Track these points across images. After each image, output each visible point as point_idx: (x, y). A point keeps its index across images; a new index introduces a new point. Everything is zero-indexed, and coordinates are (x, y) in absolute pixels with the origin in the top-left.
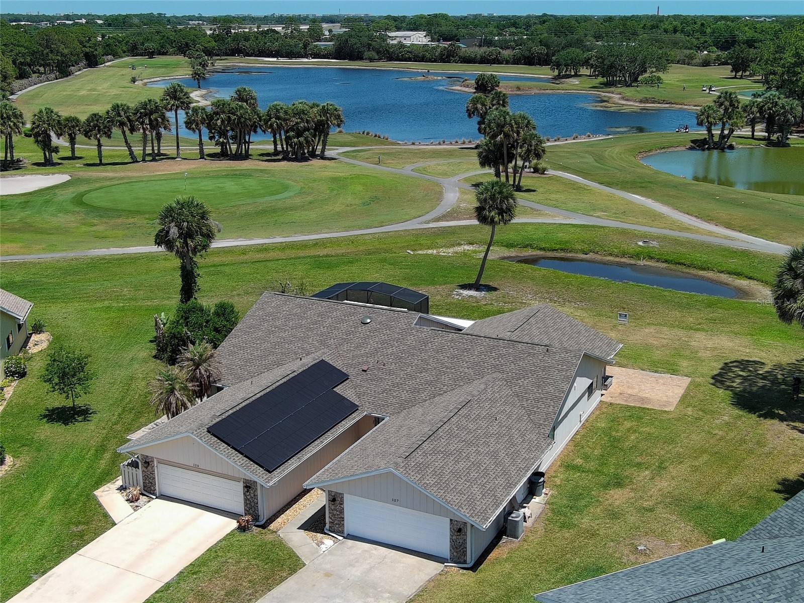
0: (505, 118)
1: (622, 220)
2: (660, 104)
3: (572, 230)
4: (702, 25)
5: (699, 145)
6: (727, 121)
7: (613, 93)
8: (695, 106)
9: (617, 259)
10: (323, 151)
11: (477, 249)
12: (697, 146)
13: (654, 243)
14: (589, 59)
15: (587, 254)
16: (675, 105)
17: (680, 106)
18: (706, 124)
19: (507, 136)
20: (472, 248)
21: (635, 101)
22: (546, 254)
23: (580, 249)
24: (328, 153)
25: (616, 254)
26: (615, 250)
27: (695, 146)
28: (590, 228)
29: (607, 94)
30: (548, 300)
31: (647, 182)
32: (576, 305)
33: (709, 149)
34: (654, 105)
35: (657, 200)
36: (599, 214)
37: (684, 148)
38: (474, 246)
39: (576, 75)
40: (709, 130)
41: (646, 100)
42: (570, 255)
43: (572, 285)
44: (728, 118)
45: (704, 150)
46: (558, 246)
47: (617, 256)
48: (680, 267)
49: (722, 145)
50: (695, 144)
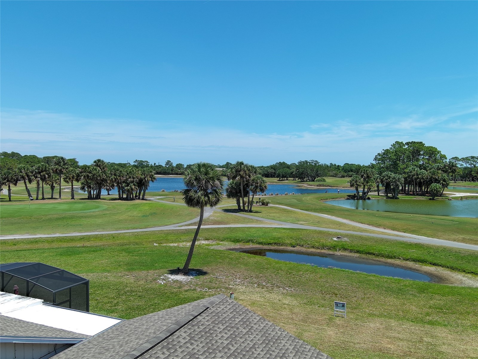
0: (241, 167)
1: (318, 226)
3: (283, 231)
5: (352, 197)
6: (366, 184)
7: (304, 184)
8: (343, 187)
9: (318, 251)
10: (144, 195)
11: (211, 243)
14: (293, 172)
15: (294, 247)
17: (336, 188)
18: (356, 185)
19: (242, 177)
20: (207, 242)
22: (263, 247)
23: (289, 243)
24: (146, 197)
25: (317, 246)
26: (316, 244)
27: (350, 198)
28: (296, 230)
29: (301, 185)
30: (256, 285)
31: (329, 209)
32: (285, 291)
33: (357, 199)
34: (324, 187)
35: (339, 217)
36: (302, 223)
37: (344, 199)
38: (209, 241)
39: (287, 180)
40: (357, 189)
41: (320, 185)
42: (282, 248)
43: (282, 270)
44: (366, 183)
45: (355, 200)
46: (272, 241)
47: (318, 248)
48: (370, 257)
49: (364, 197)
50: (350, 197)
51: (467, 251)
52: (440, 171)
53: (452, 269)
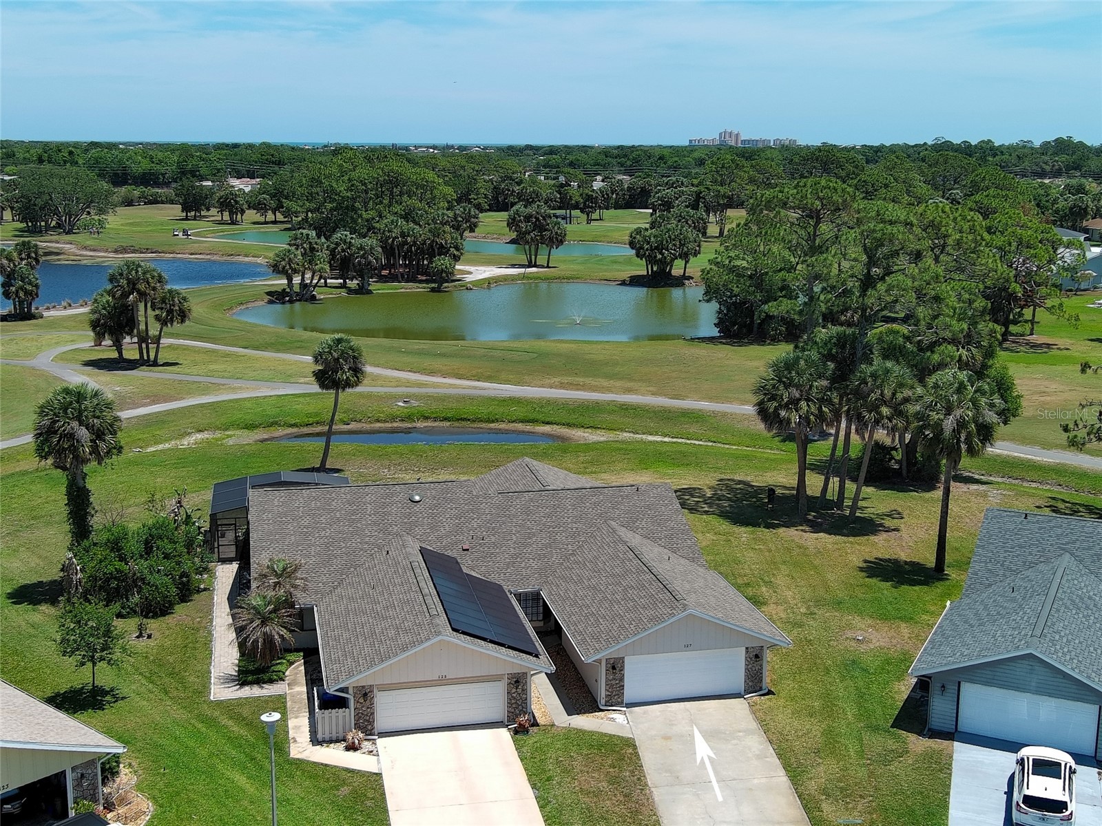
2: (143, 253)
4: (71, 153)
5: (277, 297)
6: (309, 267)
7: (57, 242)
8: (192, 254)
9: (389, 425)
11: (215, 436)
12: (276, 299)
13: (414, 403)
15: (348, 424)
16: (163, 254)
18: (289, 271)
21: (106, 251)
22: (299, 431)
25: (383, 419)
26: (380, 415)
27: (274, 299)
33: (291, 302)
34: (136, 255)
37: (262, 303)
38: (206, 433)
40: (289, 279)
44: (310, 264)
45: (284, 303)
48: (464, 423)
49: (306, 295)
50: (273, 297)
51: (575, 401)
52: (447, 228)
53: (569, 425)
